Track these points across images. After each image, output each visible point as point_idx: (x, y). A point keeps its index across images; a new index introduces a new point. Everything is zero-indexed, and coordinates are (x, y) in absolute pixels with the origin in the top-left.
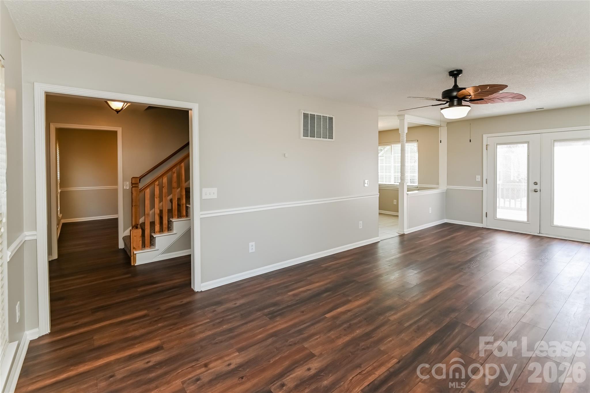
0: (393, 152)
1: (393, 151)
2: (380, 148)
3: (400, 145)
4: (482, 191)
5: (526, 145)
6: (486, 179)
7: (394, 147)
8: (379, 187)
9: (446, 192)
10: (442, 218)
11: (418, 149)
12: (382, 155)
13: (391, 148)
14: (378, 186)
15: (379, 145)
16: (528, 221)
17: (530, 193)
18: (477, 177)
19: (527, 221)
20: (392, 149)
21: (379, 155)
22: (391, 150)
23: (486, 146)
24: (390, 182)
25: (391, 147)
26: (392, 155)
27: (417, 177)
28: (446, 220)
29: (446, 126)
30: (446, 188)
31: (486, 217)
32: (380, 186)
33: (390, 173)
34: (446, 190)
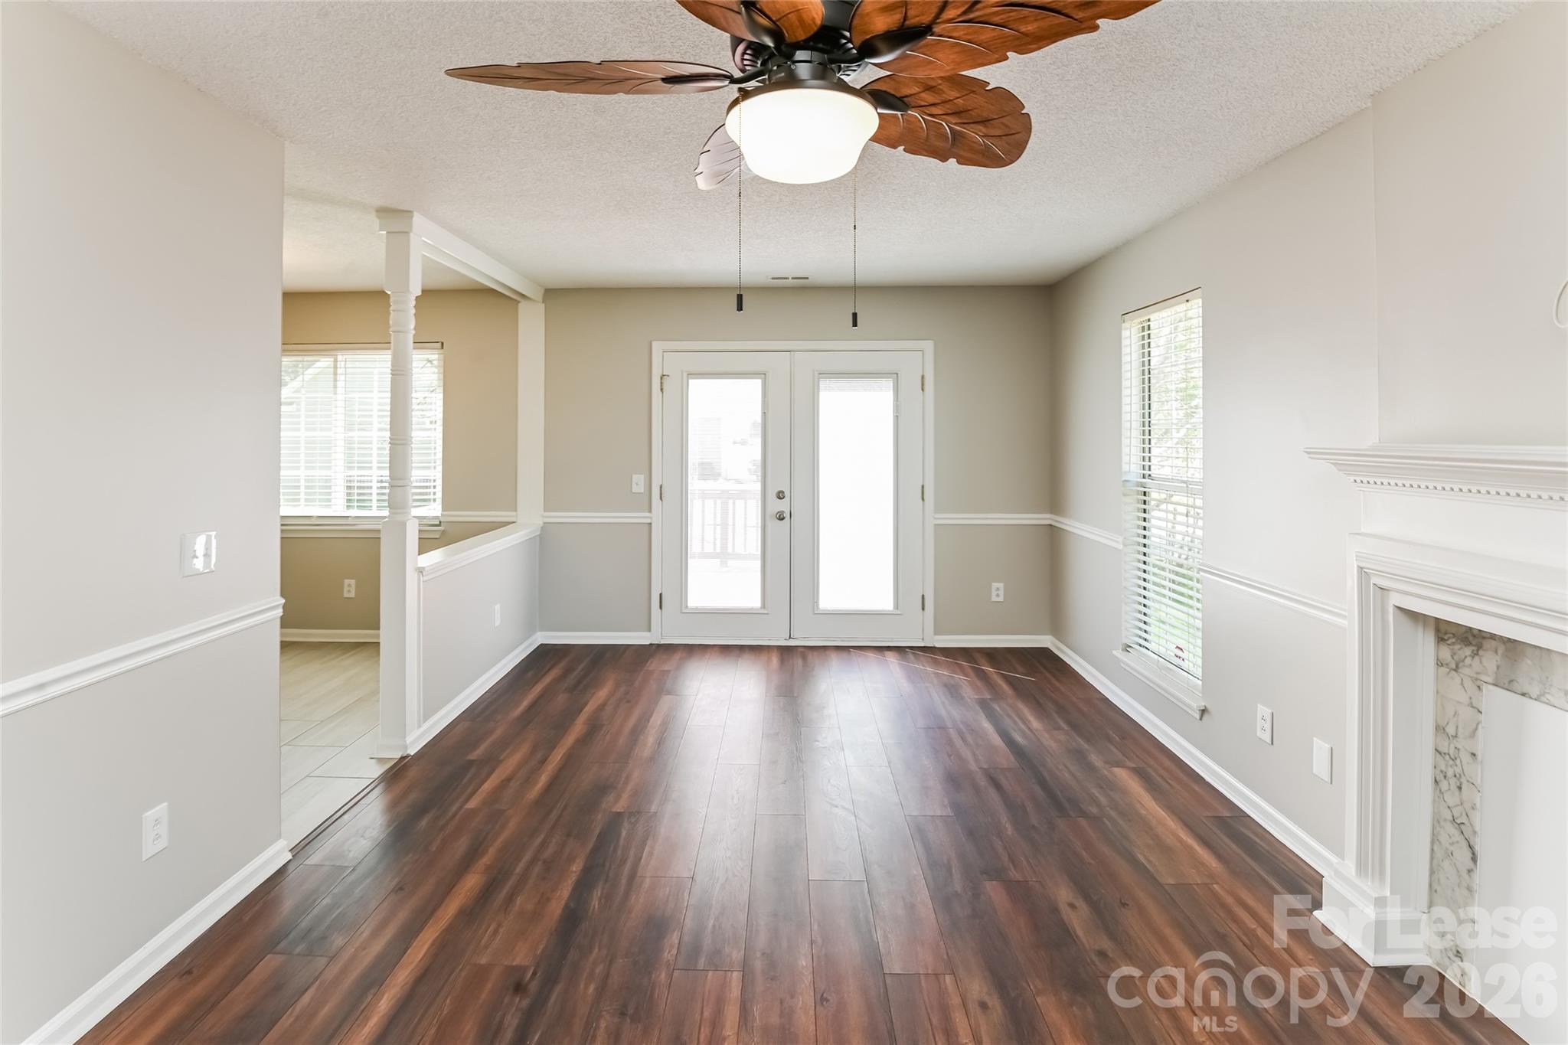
0: (340, 384)
1: (342, 378)
2: (287, 361)
3: (390, 357)
4: (650, 524)
5: (757, 384)
6: (661, 487)
7: (349, 365)
8: (282, 531)
9: (540, 535)
10: (530, 630)
11: (442, 376)
12: (294, 392)
13: (335, 367)
14: (278, 528)
15: (284, 351)
16: (764, 606)
17: (769, 524)
18: (634, 479)
19: (761, 608)
20: (339, 371)
21: (285, 393)
22: (335, 374)
23: (661, 378)
24: (329, 506)
25: (336, 361)
26: (335, 394)
27: (439, 483)
28: (544, 633)
29: (540, 299)
30: (539, 522)
31: (661, 607)
32: (286, 522)
33: (329, 468)
34: (542, 527)
